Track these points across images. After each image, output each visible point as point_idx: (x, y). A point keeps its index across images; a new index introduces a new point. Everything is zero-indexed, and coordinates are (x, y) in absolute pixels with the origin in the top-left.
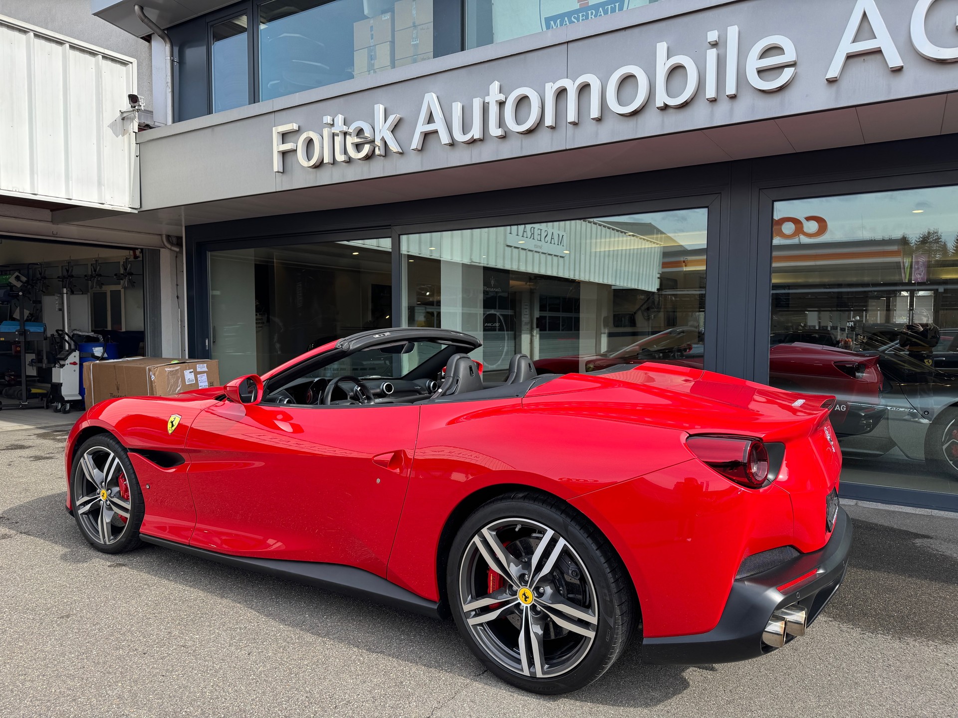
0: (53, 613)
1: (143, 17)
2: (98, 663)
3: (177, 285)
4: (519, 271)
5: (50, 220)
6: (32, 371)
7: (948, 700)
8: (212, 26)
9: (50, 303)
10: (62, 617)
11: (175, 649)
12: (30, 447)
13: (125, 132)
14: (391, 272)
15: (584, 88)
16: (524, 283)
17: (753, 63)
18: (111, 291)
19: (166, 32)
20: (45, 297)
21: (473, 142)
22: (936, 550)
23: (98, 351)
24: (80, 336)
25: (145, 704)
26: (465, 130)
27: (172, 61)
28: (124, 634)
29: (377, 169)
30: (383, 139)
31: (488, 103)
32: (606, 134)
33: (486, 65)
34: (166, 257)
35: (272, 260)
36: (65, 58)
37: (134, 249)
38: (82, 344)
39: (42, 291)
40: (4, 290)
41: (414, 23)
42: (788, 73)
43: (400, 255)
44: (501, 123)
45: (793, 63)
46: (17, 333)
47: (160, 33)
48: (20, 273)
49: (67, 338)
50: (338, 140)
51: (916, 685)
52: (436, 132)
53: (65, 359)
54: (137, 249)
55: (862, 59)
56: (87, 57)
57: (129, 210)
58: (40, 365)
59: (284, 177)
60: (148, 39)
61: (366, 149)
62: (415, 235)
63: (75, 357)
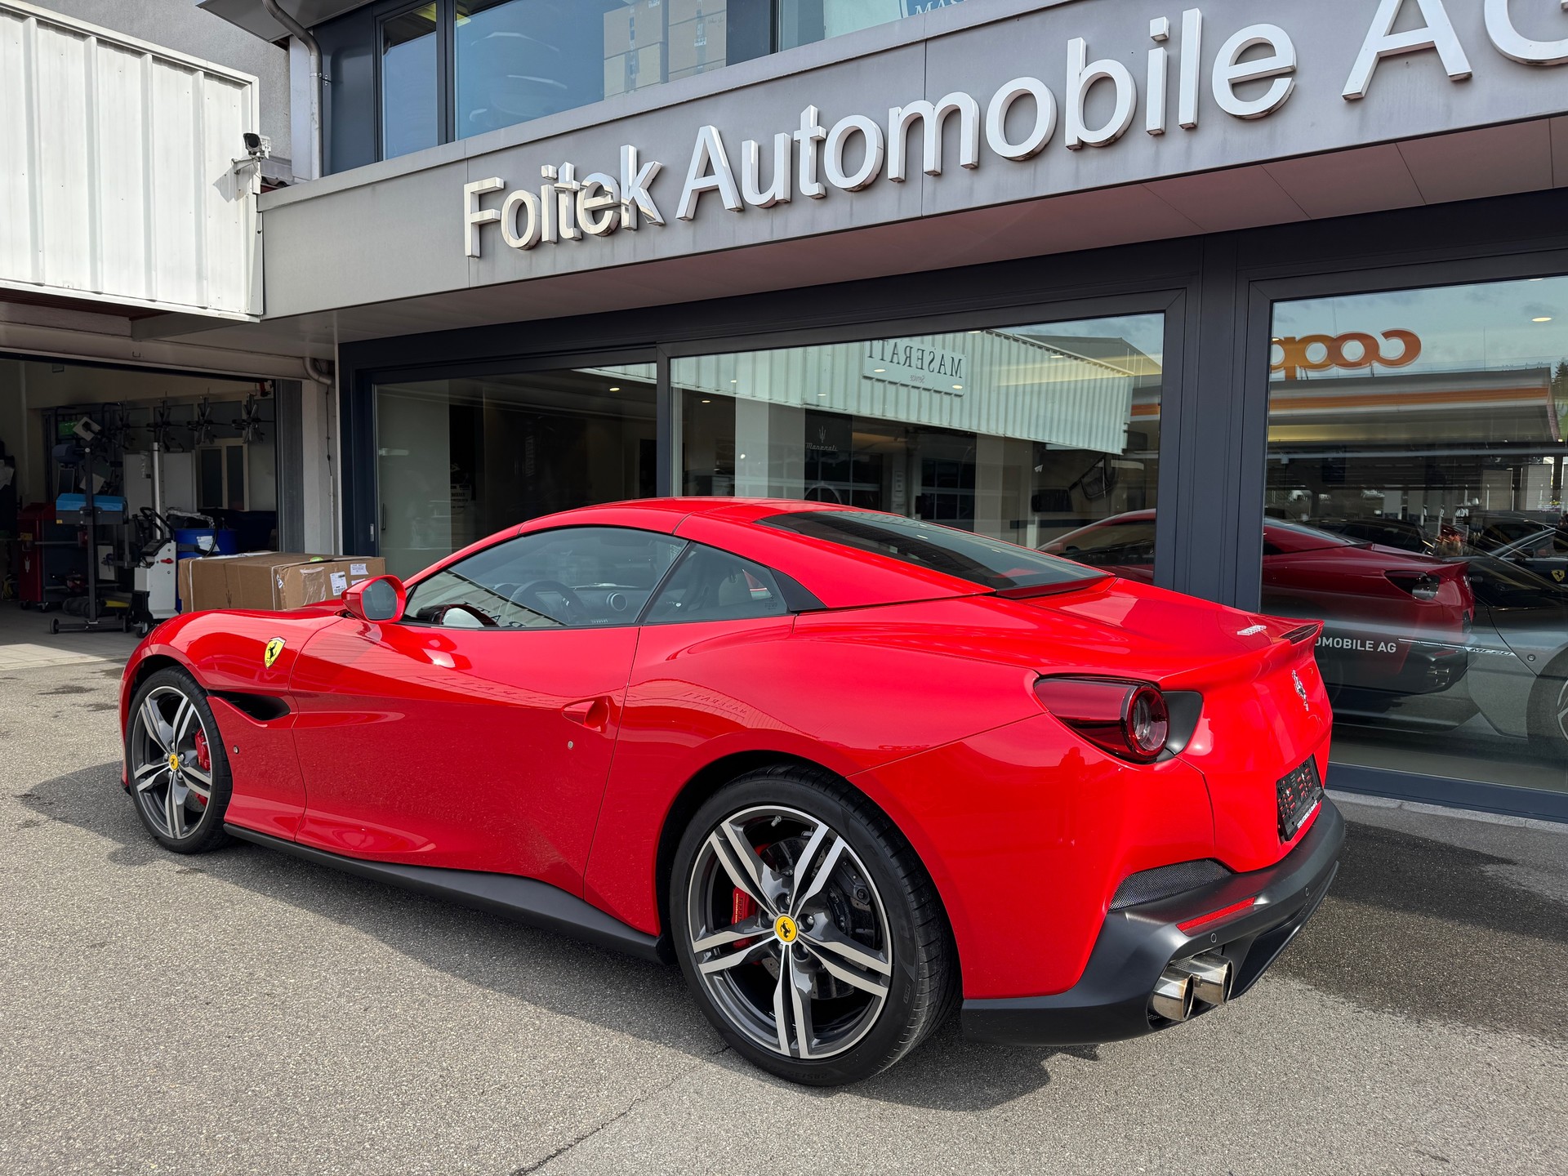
0: (82, 940)
1: (275, 10)
2: (136, 1015)
3: (328, 438)
4: (884, 418)
5: (129, 333)
6: (108, 574)
8: (381, 22)
9: (133, 464)
10: (94, 946)
11: (255, 998)
12: (91, 690)
13: (240, 193)
14: (656, 417)
15: (951, 116)
16: (892, 439)
17: (1225, 70)
18: (228, 447)
19: (311, 33)
20: (127, 456)
21: (774, 205)
22: (1519, 884)
23: (205, 542)
24: (178, 517)
25: (194, 1077)
26: (762, 188)
27: (321, 80)
28: (182, 974)
29: (625, 252)
30: (633, 201)
31: (799, 142)
32: (985, 191)
33: (797, 79)
34: (310, 393)
35: (480, 400)
36: (145, 77)
37: (261, 381)
38: (182, 531)
39: (124, 446)
40: (67, 445)
41: (699, 12)
42: (1280, 87)
43: (670, 389)
44: (819, 175)
45: (1289, 70)
46: (81, 512)
47: (302, 33)
48: (90, 418)
49: (158, 522)
50: (565, 200)
51: (1428, 1094)
52: (716, 190)
53: (154, 554)
54: (266, 380)
55: (1402, 61)
56: (181, 74)
57: (247, 319)
58: (120, 563)
59: (482, 265)
60: (284, 44)
61: (608, 217)
62: (694, 359)
63: (169, 550)
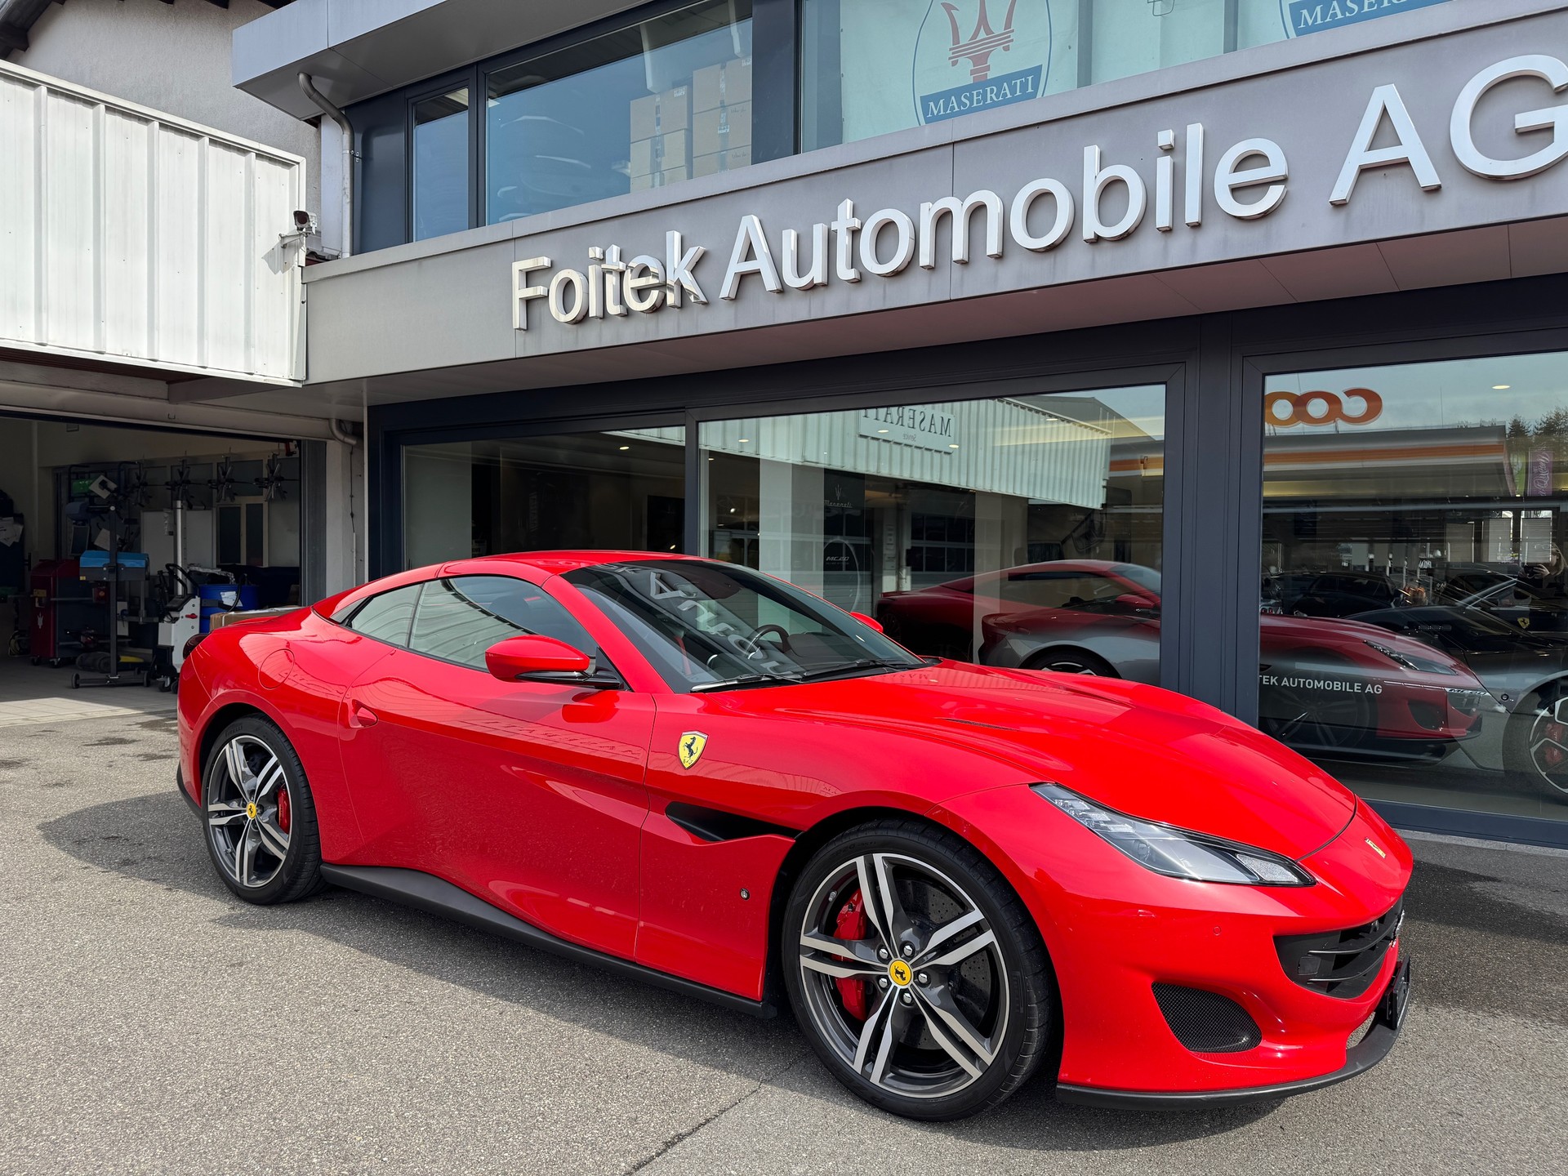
0: (219, 960)
1: (311, 91)
2: (294, 1021)
3: (352, 496)
4: (879, 475)
5: (165, 396)
6: (123, 630)
7: (1481, 1085)
8: (413, 104)
9: (152, 523)
10: (233, 965)
11: (398, 1006)
12: (134, 741)
13: (285, 266)
14: (684, 477)
15: (977, 212)
16: (887, 494)
17: (1225, 177)
18: (247, 505)
19: (344, 112)
20: (145, 513)
21: (812, 287)
22: (1505, 898)
23: (229, 597)
24: (200, 574)
25: (367, 1070)
26: (800, 271)
27: (353, 157)
28: (323, 987)
29: (669, 327)
30: (678, 282)
31: (836, 231)
32: (1008, 279)
33: (833, 175)
34: (335, 453)
35: (497, 459)
36: (202, 158)
37: (287, 441)
38: (204, 586)
39: (140, 504)
40: (80, 503)
41: (722, 102)
42: (1274, 194)
43: (698, 451)
44: (855, 261)
45: (1282, 178)
46: (105, 569)
47: (336, 114)
48: (106, 476)
49: (180, 575)
50: (612, 280)
51: (1440, 1066)
52: (758, 272)
53: (178, 609)
54: (292, 440)
55: (1381, 173)
56: (234, 155)
57: (291, 384)
58: (134, 619)
59: (529, 337)
60: (315, 122)
61: (654, 295)
62: (720, 423)
63: (194, 606)
